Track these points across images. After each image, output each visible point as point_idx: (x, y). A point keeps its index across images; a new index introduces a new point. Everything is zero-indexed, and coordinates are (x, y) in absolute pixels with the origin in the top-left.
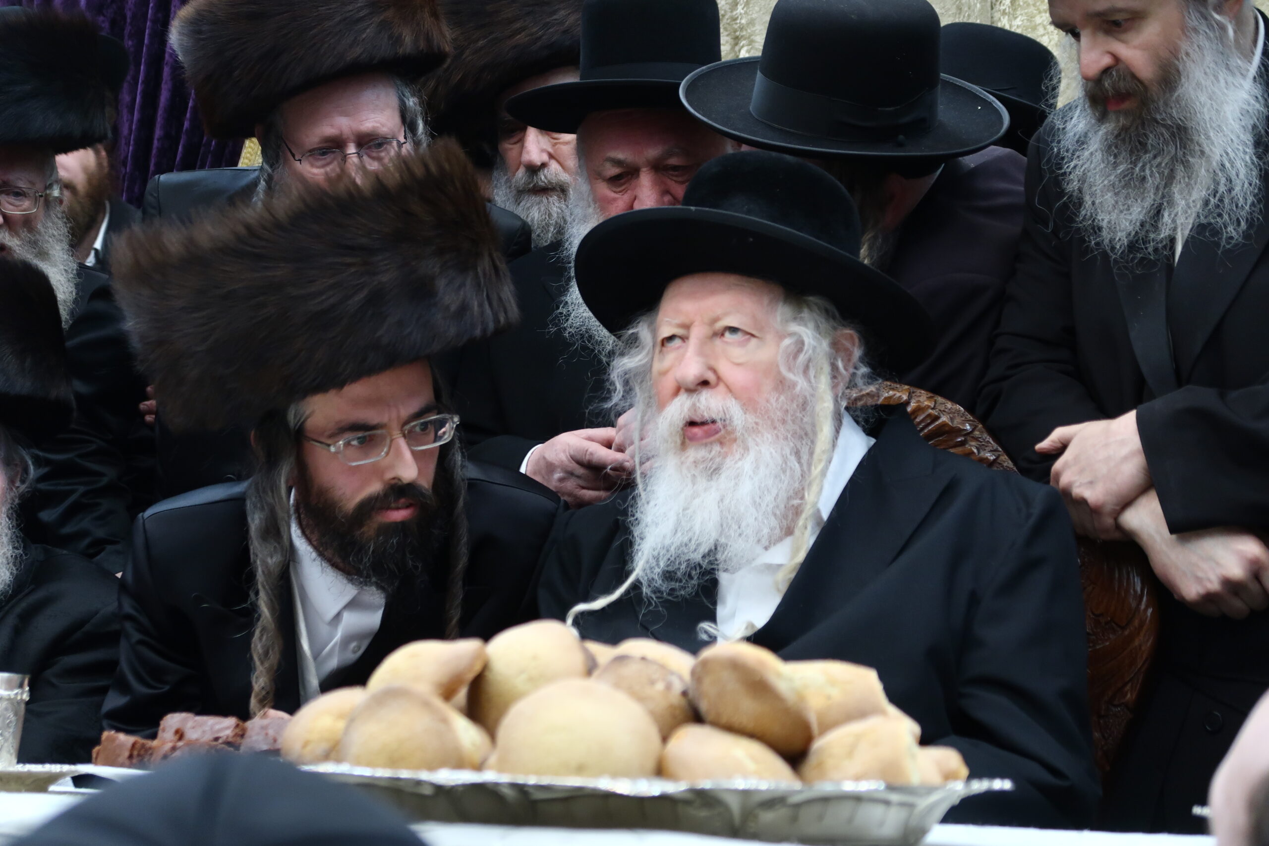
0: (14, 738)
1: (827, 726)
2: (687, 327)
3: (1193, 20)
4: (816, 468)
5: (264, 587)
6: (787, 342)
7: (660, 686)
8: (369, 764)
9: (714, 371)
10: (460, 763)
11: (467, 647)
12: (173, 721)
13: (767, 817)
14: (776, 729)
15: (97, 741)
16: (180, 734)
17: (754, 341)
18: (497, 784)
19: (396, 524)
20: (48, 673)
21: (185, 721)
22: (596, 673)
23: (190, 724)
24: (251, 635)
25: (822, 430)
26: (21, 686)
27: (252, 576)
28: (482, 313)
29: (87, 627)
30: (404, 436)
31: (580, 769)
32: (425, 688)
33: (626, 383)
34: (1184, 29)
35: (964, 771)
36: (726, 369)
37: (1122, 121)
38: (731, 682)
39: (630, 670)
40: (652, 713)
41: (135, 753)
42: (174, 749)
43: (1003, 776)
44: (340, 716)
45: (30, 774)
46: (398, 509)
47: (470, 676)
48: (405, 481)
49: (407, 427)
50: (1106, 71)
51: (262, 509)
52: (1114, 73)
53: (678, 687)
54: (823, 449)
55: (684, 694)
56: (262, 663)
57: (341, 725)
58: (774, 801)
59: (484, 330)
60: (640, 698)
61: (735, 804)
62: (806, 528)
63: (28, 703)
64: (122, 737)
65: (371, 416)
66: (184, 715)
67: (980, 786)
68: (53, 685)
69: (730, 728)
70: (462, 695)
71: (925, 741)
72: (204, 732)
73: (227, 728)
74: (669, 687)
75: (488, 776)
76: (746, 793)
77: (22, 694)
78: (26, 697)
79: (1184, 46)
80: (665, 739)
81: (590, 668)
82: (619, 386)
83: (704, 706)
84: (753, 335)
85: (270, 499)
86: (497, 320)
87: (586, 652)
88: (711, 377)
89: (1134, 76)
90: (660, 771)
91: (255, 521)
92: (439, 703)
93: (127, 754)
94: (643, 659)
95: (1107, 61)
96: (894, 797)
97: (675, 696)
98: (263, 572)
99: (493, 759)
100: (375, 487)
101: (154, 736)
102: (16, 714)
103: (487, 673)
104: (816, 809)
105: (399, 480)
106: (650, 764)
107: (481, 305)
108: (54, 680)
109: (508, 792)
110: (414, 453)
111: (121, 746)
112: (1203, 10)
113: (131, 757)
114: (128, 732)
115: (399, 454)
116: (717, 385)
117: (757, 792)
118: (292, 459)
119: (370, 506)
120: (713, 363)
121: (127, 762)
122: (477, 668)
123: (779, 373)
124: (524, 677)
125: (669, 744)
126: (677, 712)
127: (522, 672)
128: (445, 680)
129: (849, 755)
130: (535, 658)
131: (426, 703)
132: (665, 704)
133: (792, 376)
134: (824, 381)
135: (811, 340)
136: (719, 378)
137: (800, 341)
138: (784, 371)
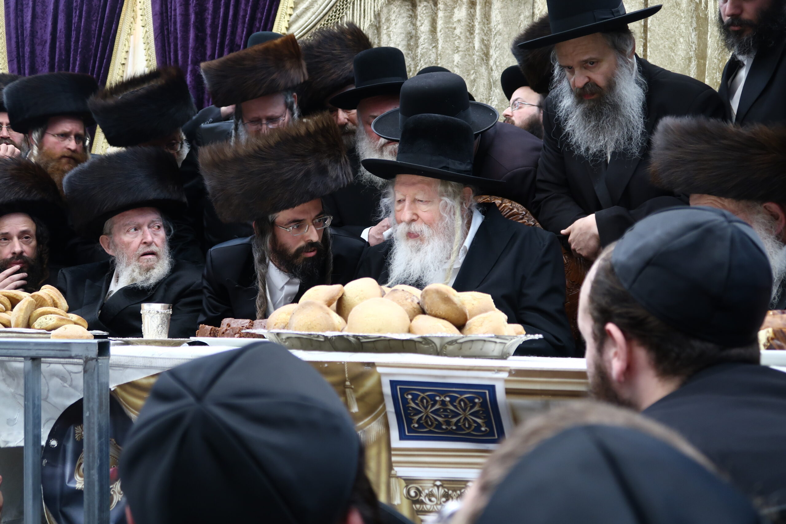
0: (166, 328)
1: (472, 316)
2: (405, 197)
3: (620, 62)
5: (260, 280)
6: (442, 202)
7: (409, 300)
8: (300, 330)
9: (417, 215)
10: (334, 330)
11: (337, 288)
12: (226, 321)
13: (450, 348)
14: (453, 316)
15: (197, 329)
16: (229, 325)
18: (348, 336)
19: (310, 258)
20: (177, 305)
21: (231, 320)
22: (385, 296)
23: (233, 322)
24: (256, 299)
26: (169, 308)
27: (256, 277)
28: (343, 178)
29: (191, 288)
30: (313, 225)
31: (379, 331)
32: (321, 302)
34: (617, 65)
35: (525, 333)
36: (421, 214)
37: (592, 104)
38: (436, 299)
39: (398, 295)
40: (406, 310)
41: (212, 332)
42: (226, 330)
43: (539, 333)
44: (289, 314)
45: (173, 341)
46: (311, 252)
47: (338, 298)
48: (314, 241)
49: (314, 221)
50: (586, 84)
51: (259, 251)
52: (590, 85)
53: (416, 301)
55: (418, 303)
56: (260, 309)
57: (289, 317)
58: (453, 342)
59: (344, 185)
60: (402, 305)
61: (438, 342)
63: (172, 315)
64: (207, 326)
65: (301, 217)
66: (230, 319)
67: (531, 337)
68: (179, 309)
69: (436, 316)
70: (334, 305)
71: (510, 321)
72: (238, 324)
73: (247, 323)
74: (412, 301)
75: (344, 333)
76: (442, 338)
77: (169, 311)
78: (171, 313)
79: (617, 72)
80: (411, 321)
81: (383, 294)
83: (426, 308)
84: (429, 202)
85: (263, 248)
86: (348, 181)
87: (381, 289)
88: (415, 218)
89: (597, 86)
90: (409, 331)
91: (256, 256)
92: (326, 307)
93: (209, 333)
94: (403, 290)
95: (586, 80)
96: (498, 340)
97: (415, 305)
98: (260, 275)
99: (346, 328)
100: (302, 243)
101: (219, 327)
102: (167, 319)
103: (344, 297)
104: (469, 345)
105: (312, 241)
106: (406, 329)
107: (343, 176)
108: (179, 308)
109: (352, 339)
110: (317, 230)
111: (207, 329)
112: (623, 57)
113: (210, 334)
114: (209, 325)
115: (312, 232)
116: (419, 220)
117: (447, 337)
118: (271, 233)
119: (300, 251)
120: (415, 212)
121: (209, 335)
122: (340, 295)
123: (440, 214)
124: (358, 298)
125: (413, 322)
126: (416, 310)
127: (357, 296)
128: (328, 299)
129: (481, 325)
130: (362, 291)
131: (321, 308)
132: (411, 307)
133: (445, 215)
134: (458, 213)
135: (449, 202)
136: (418, 217)
137: (447, 202)
138: (442, 213)
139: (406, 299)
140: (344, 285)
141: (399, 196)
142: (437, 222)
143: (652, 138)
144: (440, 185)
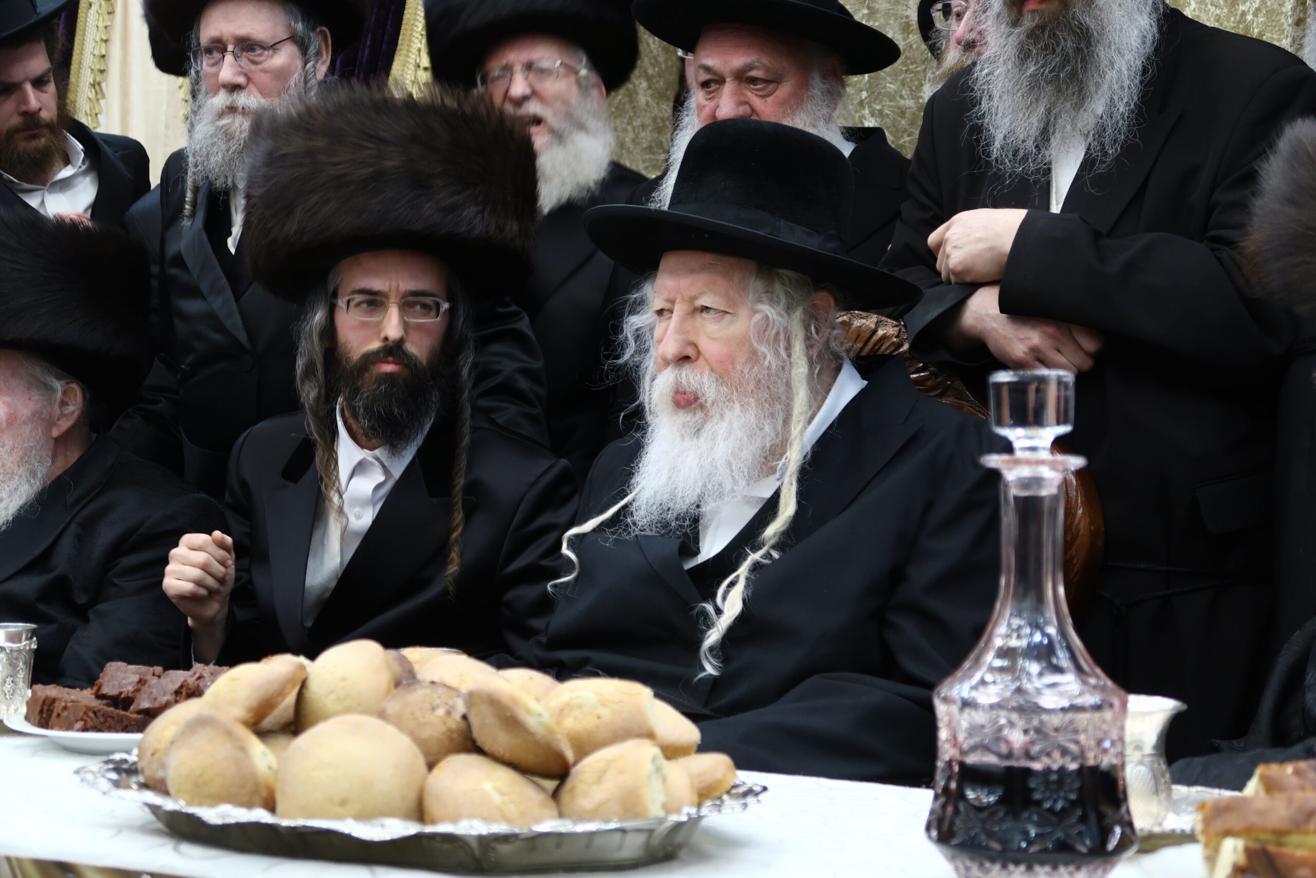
2: (672, 302)
4: (795, 429)
6: (758, 317)
7: (441, 712)
9: (695, 346)
17: (728, 316)
25: (798, 394)
33: (637, 338)
36: (704, 344)
39: (414, 697)
40: (420, 743)
53: (460, 712)
54: (800, 411)
55: (466, 718)
62: (792, 484)
74: (449, 713)
77: (30, 644)
80: (431, 766)
82: (631, 341)
84: (727, 312)
88: (690, 352)
94: (433, 683)
97: (455, 722)
105: (387, 338)
115: (390, 318)
116: (697, 358)
120: (692, 338)
123: (751, 346)
124: (333, 696)
125: (436, 771)
126: (455, 735)
127: (332, 692)
128: (254, 704)
129: (599, 781)
130: (343, 679)
131: (229, 734)
132: (443, 728)
133: (763, 349)
134: (798, 347)
135: (775, 317)
136: (699, 353)
137: (767, 318)
138: (755, 345)
139: (434, 709)
140: (312, 656)
141: (658, 303)
142: (738, 367)
143: (1260, 167)
144: (754, 277)
